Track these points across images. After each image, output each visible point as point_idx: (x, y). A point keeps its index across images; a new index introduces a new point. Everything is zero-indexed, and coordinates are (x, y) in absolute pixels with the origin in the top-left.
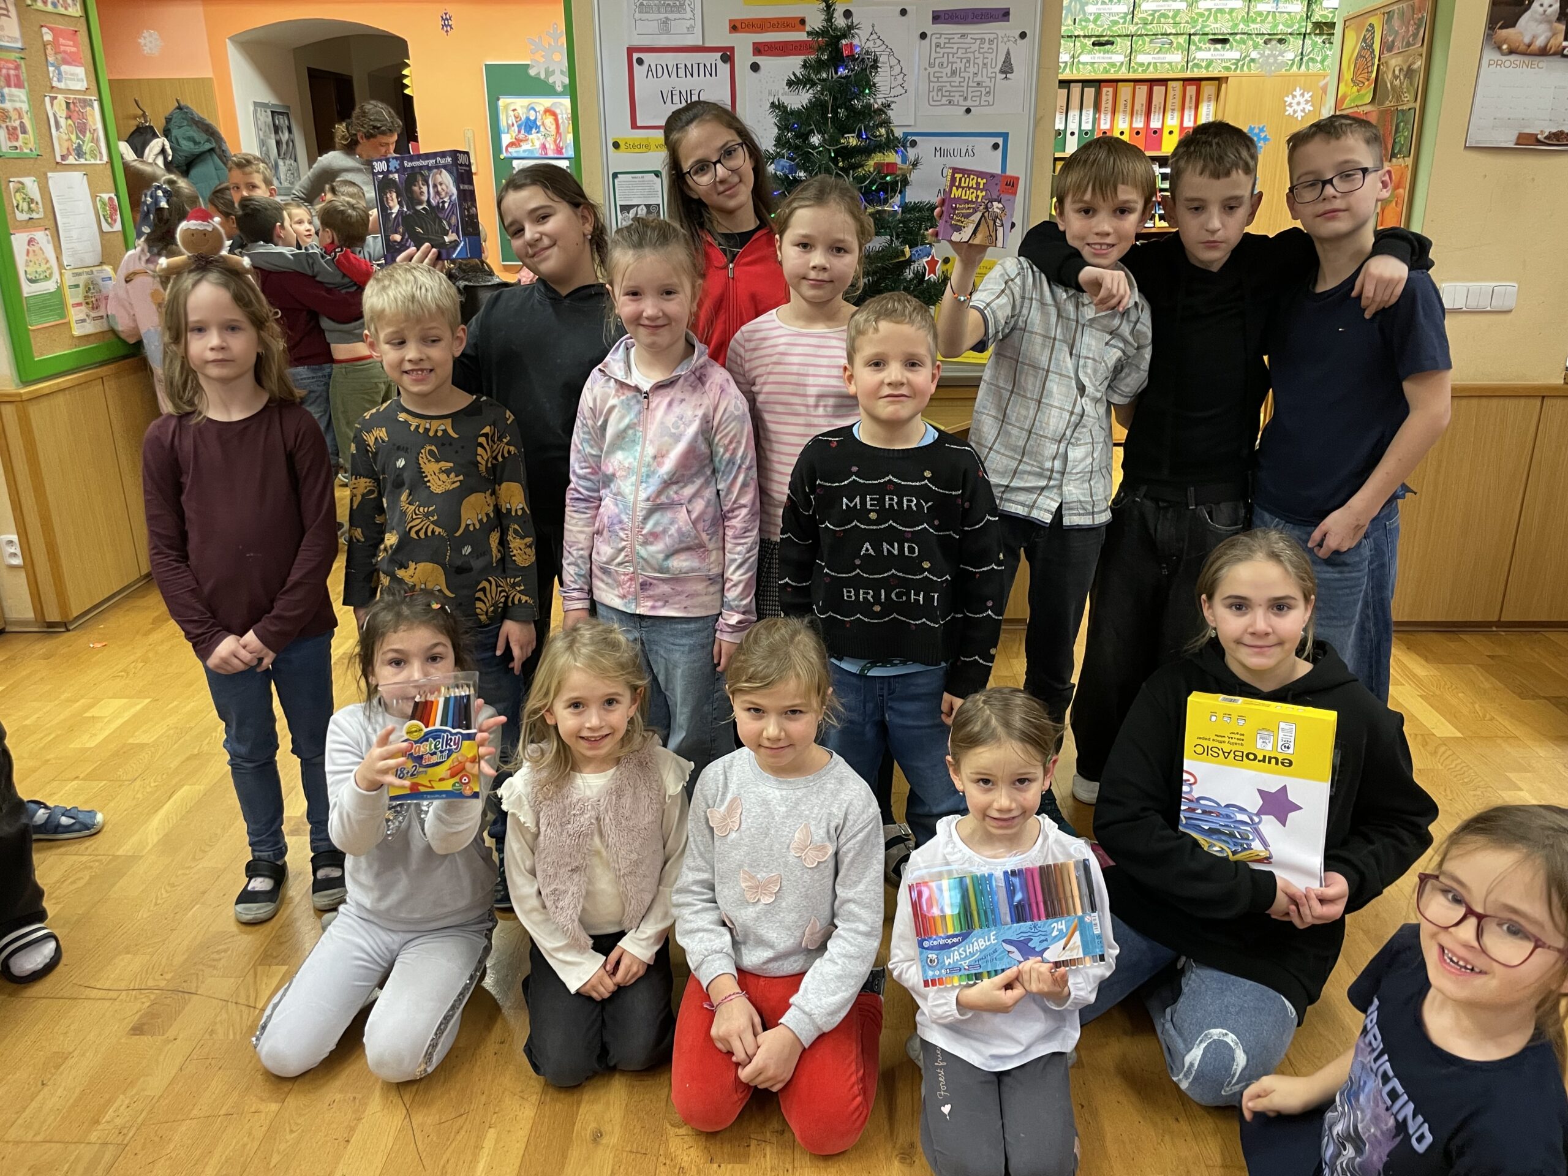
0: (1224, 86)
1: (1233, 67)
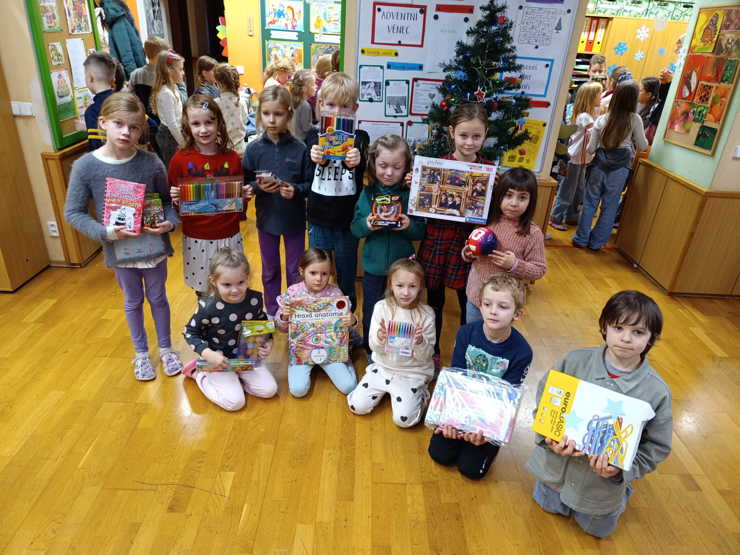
0: (610, 22)
1: (616, 13)
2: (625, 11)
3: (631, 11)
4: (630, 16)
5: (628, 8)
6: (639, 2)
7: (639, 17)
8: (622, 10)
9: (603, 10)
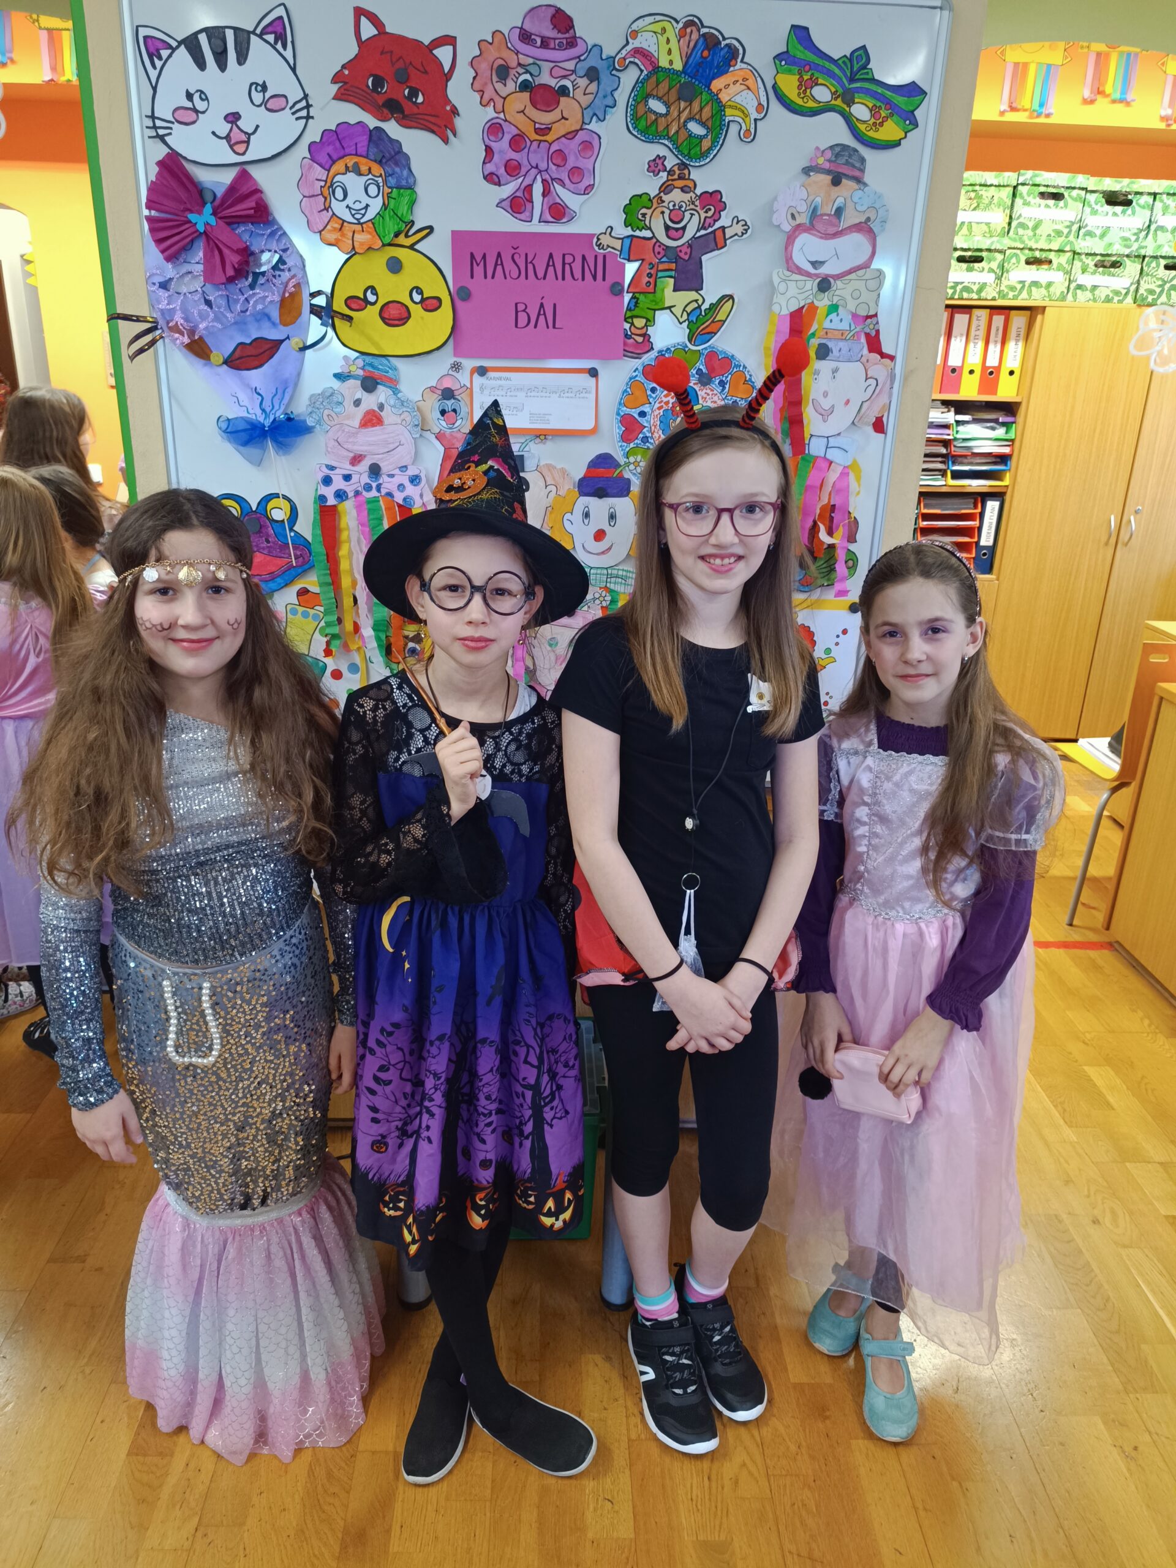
0: (1039, 317)
2: (1079, 287)
3: (1095, 287)
4: (1095, 300)
5: (1087, 280)
6: (1115, 265)
7: (1120, 302)
8: (1073, 286)
9: (1019, 286)
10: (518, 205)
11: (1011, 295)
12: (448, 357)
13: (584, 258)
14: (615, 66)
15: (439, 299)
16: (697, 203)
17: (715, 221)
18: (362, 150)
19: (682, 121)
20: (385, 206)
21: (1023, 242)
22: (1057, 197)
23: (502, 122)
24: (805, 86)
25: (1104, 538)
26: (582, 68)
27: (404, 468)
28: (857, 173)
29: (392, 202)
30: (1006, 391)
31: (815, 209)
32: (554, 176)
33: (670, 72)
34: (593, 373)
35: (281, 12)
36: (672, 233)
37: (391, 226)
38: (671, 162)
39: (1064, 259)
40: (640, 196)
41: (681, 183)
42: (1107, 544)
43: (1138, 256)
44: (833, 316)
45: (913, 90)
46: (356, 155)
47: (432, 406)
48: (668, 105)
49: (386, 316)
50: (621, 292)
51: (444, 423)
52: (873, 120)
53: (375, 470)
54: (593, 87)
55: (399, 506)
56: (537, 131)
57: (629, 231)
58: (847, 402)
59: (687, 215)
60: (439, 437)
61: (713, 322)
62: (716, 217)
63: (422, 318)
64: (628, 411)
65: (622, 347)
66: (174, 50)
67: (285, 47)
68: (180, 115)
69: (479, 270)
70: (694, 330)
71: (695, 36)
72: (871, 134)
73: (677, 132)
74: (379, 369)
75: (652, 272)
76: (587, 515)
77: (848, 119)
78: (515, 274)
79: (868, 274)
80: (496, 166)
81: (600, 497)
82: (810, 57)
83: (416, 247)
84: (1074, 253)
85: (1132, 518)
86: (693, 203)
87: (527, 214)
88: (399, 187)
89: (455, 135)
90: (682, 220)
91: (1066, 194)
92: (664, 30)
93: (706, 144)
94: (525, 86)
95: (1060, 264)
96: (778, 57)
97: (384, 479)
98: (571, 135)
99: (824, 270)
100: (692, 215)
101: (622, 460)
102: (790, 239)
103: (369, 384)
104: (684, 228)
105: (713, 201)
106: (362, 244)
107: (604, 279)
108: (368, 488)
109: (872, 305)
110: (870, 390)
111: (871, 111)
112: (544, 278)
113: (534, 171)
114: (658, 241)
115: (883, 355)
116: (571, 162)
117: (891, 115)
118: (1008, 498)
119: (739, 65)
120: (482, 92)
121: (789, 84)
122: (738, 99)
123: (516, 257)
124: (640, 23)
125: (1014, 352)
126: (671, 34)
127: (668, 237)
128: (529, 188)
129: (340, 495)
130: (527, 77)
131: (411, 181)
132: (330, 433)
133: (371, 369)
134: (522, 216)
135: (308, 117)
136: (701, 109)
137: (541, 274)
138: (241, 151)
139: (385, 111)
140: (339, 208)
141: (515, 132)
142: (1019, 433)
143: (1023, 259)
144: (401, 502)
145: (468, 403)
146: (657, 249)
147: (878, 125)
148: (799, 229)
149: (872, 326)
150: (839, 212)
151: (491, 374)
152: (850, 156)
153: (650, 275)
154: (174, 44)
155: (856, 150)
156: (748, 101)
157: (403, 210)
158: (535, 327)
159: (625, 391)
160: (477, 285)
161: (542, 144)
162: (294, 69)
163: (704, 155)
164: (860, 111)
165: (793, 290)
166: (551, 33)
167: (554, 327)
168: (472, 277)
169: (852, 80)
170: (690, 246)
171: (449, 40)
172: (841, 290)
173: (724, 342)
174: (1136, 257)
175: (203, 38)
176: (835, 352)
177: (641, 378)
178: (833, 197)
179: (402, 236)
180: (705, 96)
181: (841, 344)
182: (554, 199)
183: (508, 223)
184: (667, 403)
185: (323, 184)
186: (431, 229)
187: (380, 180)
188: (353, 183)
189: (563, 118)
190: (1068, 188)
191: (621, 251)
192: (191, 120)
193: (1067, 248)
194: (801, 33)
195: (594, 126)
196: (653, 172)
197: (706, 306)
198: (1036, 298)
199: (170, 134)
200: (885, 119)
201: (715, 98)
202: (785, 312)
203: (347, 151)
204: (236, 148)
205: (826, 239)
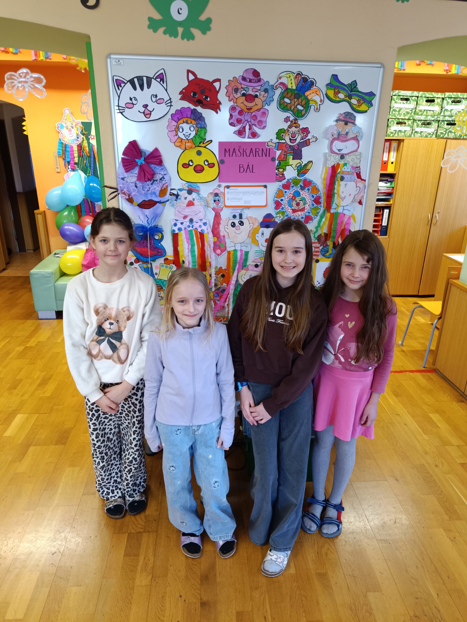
0: (402, 143)
2: (416, 132)
3: (421, 132)
4: (421, 137)
5: (418, 129)
6: (429, 124)
7: (430, 137)
8: (414, 132)
9: (394, 132)
10: (240, 133)
11: (391, 135)
12: (217, 182)
13: (262, 149)
14: (274, 88)
15: (214, 164)
16: (300, 131)
17: (306, 137)
18: (189, 116)
19: (295, 105)
20: (196, 134)
21: (395, 116)
22: (407, 100)
23: (236, 106)
24: (336, 93)
25: (426, 223)
26: (263, 89)
27: (201, 220)
28: (353, 121)
29: (199, 132)
30: (390, 170)
31: (339, 133)
32: (253, 123)
33: (291, 90)
34: (265, 187)
35: (162, 71)
36: (292, 141)
37: (198, 140)
38: (292, 118)
39: (410, 122)
40: (282, 129)
41: (295, 125)
42: (427, 224)
43: (437, 121)
44: (345, 167)
45: (372, 94)
46: (187, 117)
47: (211, 199)
48: (291, 100)
49: (196, 169)
50: (275, 160)
51: (215, 205)
52: (358, 104)
53: (191, 221)
54: (266, 95)
55: (199, 232)
56: (248, 109)
57: (278, 141)
58: (350, 195)
59: (297, 135)
60: (214, 209)
61: (305, 170)
62: (306, 136)
63: (208, 170)
64: (277, 199)
65: (275, 178)
66: (126, 84)
67: (163, 83)
68: (127, 105)
69: (227, 154)
70: (299, 172)
71: (300, 78)
72: (358, 108)
73: (294, 109)
74: (193, 187)
75: (285, 154)
76: (263, 234)
77: (350, 104)
78: (239, 155)
79: (357, 153)
80: (234, 120)
81: (267, 228)
82: (338, 84)
83: (206, 147)
84: (414, 120)
85: (437, 215)
86: (299, 131)
87: (244, 135)
88: (201, 128)
89: (220, 111)
90: (295, 137)
91: (410, 99)
92: (290, 76)
93: (303, 112)
94: (244, 95)
95: (409, 124)
96: (327, 85)
97: (194, 223)
98: (259, 110)
99: (342, 152)
100: (299, 135)
101: (274, 215)
102: (332, 143)
103: (190, 192)
104: (296, 139)
105: (306, 131)
106: (188, 146)
107: (269, 156)
108: (189, 226)
109: (358, 163)
110: (358, 191)
111: (357, 101)
112: (249, 156)
113: (246, 122)
114: (287, 144)
115: (362, 180)
116: (259, 119)
117: (364, 102)
118: (392, 208)
119: (314, 87)
120: (229, 97)
121: (331, 93)
122: (314, 98)
123: (240, 150)
124: (282, 74)
125: (393, 156)
126: (292, 78)
127: (291, 142)
128: (244, 128)
129: (180, 229)
130: (244, 92)
131: (205, 126)
132: (176, 209)
133: (190, 187)
134: (242, 136)
135: (171, 106)
136: (302, 101)
137: (248, 155)
138: (148, 117)
139: (197, 103)
140: (181, 135)
141: (240, 109)
142: (395, 185)
143: (395, 122)
144: (200, 231)
145: (223, 197)
146: (287, 146)
147: (360, 106)
148: (334, 139)
149: (358, 170)
150: (347, 133)
151: (231, 188)
152: (351, 116)
153: (284, 155)
154: (126, 82)
155: (353, 114)
156: (317, 99)
157: (202, 135)
158: (246, 172)
159: (276, 193)
160: (227, 159)
161: (249, 113)
162: (166, 90)
163: (303, 116)
164: (354, 101)
165: (332, 159)
166: (252, 77)
167: (252, 172)
168: (225, 156)
169: (351, 91)
170: (298, 145)
171: (218, 80)
172: (348, 158)
173: (309, 176)
174: (436, 121)
175: (136, 80)
176: (346, 179)
177: (281, 188)
178: (345, 128)
179: (202, 143)
180: (303, 97)
181: (348, 176)
182: (253, 131)
183: (237, 139)
184: (290, 196)
185: (175, 127)
186: (211, 141)
187: (195, 125)
188: (186, 127)
189: (256, 105)
190: (411, 96)
191: (275, 147)
192: (132, 107)
193: (411, 118)
194: (335, 77)
195: (266, 107)
196: (286, 122)
197: (303, 164)
198: (401, 136)
199: (124, 112)
200: (362, 104)
201: (306, 98)
202: (330, 166)
203: (184, 116)
204: (146, 116)
205: (343, 142)
